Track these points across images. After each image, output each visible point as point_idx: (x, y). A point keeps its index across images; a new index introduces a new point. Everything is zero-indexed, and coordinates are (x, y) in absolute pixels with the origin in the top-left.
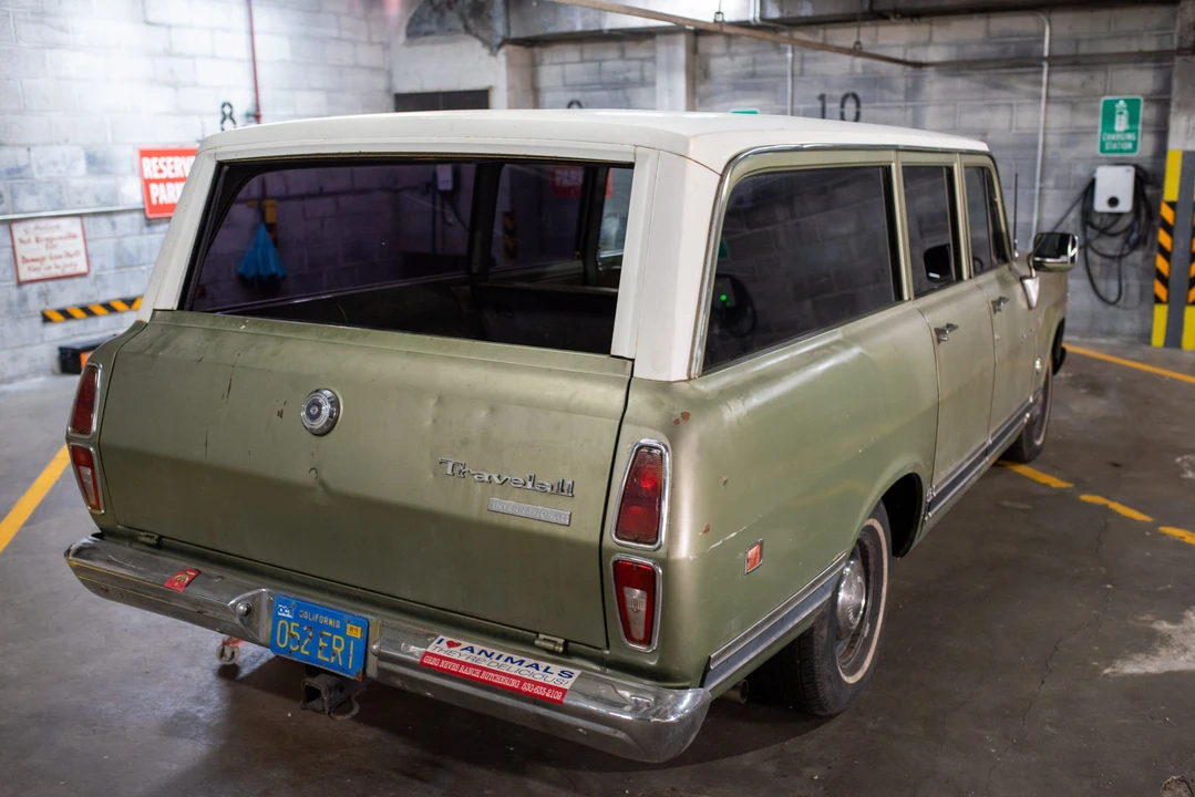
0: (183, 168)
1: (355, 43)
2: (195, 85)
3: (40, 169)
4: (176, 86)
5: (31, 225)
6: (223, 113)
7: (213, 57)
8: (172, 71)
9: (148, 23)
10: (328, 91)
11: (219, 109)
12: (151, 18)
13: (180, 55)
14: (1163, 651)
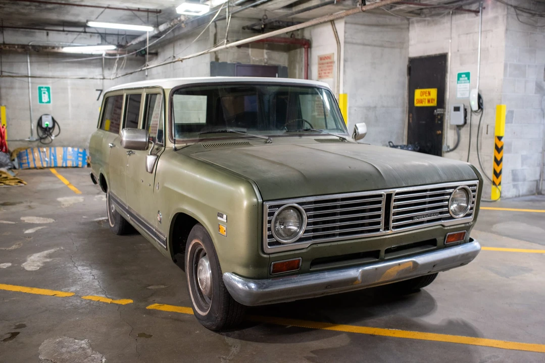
14: (45, 255)
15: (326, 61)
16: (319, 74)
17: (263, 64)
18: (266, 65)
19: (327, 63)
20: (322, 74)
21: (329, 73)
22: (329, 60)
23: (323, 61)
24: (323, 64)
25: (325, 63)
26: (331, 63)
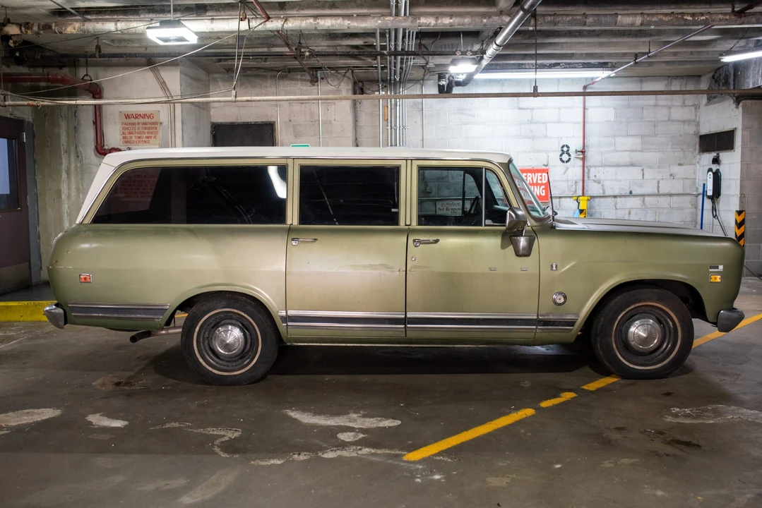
0: (532, 178)
1: (670, 108)
2: (546, 137)
3: (453, 177)
4: (533, 138)
5: (445, 202)
6: (562, 150)
7: (559, 122)
8: (531, 131)
9: (520, 109)
10: (642, 137)
11: (560, 149)
12: (521, 106)
13: (538, 123)
15: (141, 120)
16: (124, 138)
17: (9, 116)
18: (12, 117)
19: (144, 124)
20: (131, 137)
21: (147, 137)
22: (146, 120)
23: (133, 120)
24: (134, 124)
25: (139, 124)
26: (153, 123)
